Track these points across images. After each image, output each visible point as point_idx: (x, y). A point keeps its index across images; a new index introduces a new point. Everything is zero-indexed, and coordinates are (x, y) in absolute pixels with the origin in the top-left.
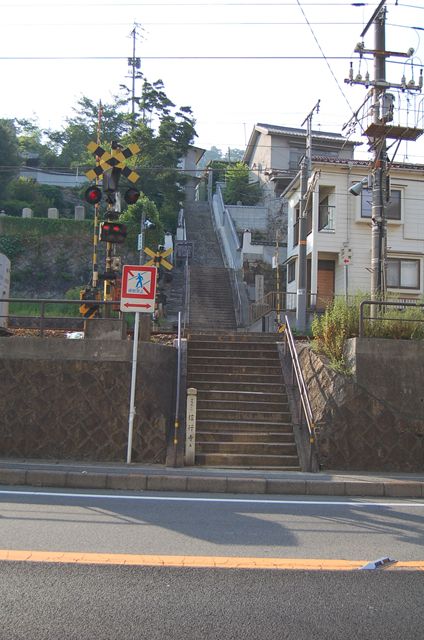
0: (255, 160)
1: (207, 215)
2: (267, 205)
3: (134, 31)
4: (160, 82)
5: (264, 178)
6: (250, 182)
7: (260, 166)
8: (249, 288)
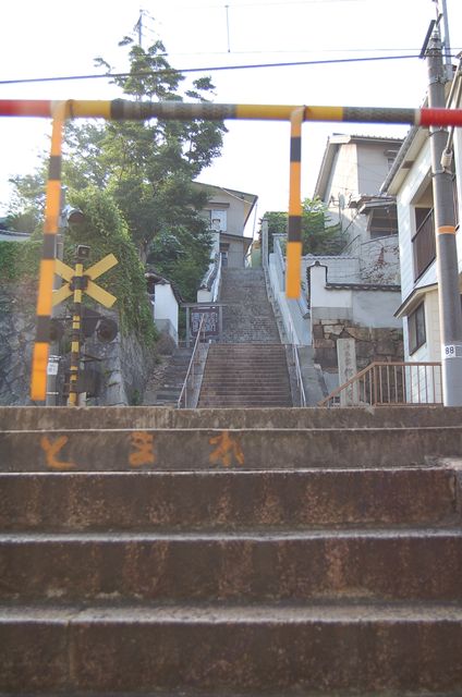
0: (334, 191)
1: (260, 283)
2: (356, 253)
3: (139, 23)
4: (159, 45)
5: (349, 213)
6: (327, 225)
7: (341, 199)
8: (326, 375)
